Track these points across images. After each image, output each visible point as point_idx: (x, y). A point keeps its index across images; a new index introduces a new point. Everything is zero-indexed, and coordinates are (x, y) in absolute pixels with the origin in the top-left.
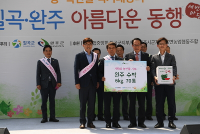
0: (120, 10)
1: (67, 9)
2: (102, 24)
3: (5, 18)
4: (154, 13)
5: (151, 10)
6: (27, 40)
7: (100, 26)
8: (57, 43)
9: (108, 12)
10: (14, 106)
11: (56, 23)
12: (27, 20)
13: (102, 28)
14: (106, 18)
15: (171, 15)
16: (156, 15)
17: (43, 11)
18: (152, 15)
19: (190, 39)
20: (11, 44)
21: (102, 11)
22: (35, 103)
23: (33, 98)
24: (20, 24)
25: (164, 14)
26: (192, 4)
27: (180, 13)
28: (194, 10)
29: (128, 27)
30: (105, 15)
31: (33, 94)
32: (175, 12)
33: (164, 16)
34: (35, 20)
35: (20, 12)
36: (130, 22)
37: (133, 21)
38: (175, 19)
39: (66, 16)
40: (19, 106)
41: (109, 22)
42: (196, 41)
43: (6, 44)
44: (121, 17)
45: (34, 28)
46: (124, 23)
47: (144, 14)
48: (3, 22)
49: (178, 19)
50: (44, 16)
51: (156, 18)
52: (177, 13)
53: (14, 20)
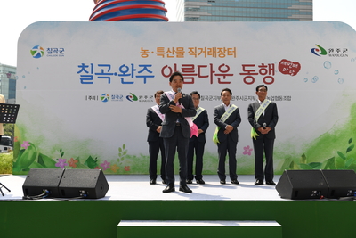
0: (211, 65)
1: (157, 63)
2: (193, 79)
3: (94, 72)
4: (246, 68)
5: (244, 66)
6: (115, 94)
7: (191, 80)
8: (146, 97)
9: (199, 67)
10: (101, 161)
11: (145, 77)
12: (116, 74)
13: (193, 82)
14: (196, 72)
15: (263, 71)
16: (249, 71)
17: (133, 65)
18: (244, 70)
19: (283, 96)
20: (99, 98)
21: (193, 66)
22: (122, 159)
23: (120, 154)
24: (109, 78)
25: (257, 69)
26: (284, 60)
27: (273, 69)
28: (287, 66)
29: (220, 82)
30: (196, 70)
31: (120, 150)
32: (267, 68)
33: (257, 71)
34: (124, 74)
35: (109, 66)
36: (222, 77)
37: (224, 76)
38: (268, 75)
39: (156, 70)
40: (106, 162)
41: (200, 76)
42: (289, 98)
43: (94, 98)
44: (212, 72)
45: (123, 82)
46: (215, 78)
47: (236, 69)
48: (92, 76)
49: (271, 75)
50: (133, 70)
51: (249, 74)
52: (270, 69)
53: (103, 73)
